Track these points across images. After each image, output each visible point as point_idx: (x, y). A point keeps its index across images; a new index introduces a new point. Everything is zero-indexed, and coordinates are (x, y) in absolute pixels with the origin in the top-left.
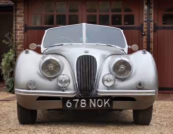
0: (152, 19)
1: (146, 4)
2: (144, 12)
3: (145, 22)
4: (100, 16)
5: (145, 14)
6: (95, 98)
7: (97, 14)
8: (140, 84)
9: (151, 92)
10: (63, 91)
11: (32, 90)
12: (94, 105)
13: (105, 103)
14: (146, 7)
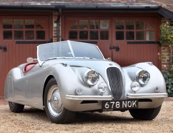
0: (60, 35)
1: (55, 22)
2: (54, 29)
3: (55, 37)
4: (15, 31)
5: (55, 31)
6: (126, 100)
7: (13, 30)
8: (157, 89)
9: (164, 94)
10: (102, 95)
11: (80, 95)
12: (126, 106)
13: (133, 104)
14: (55, 25)
